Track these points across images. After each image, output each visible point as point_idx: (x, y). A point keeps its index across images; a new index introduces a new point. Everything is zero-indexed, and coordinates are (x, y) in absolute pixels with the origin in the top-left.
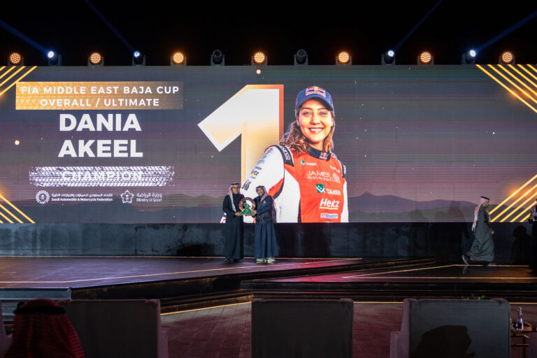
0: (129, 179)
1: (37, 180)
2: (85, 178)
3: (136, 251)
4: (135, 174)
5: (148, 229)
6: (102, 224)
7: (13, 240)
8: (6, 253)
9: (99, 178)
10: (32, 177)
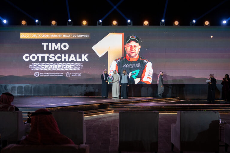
0: (66, 67)
1: (32, 68)
2: (50, 67)
3: (69, 94)
4: (68, 66)
5: (73, 86)
6: (56, 85)
7: (23, 90)
8: (21, 95)
9: (55, 67)
10: (30, 67)
